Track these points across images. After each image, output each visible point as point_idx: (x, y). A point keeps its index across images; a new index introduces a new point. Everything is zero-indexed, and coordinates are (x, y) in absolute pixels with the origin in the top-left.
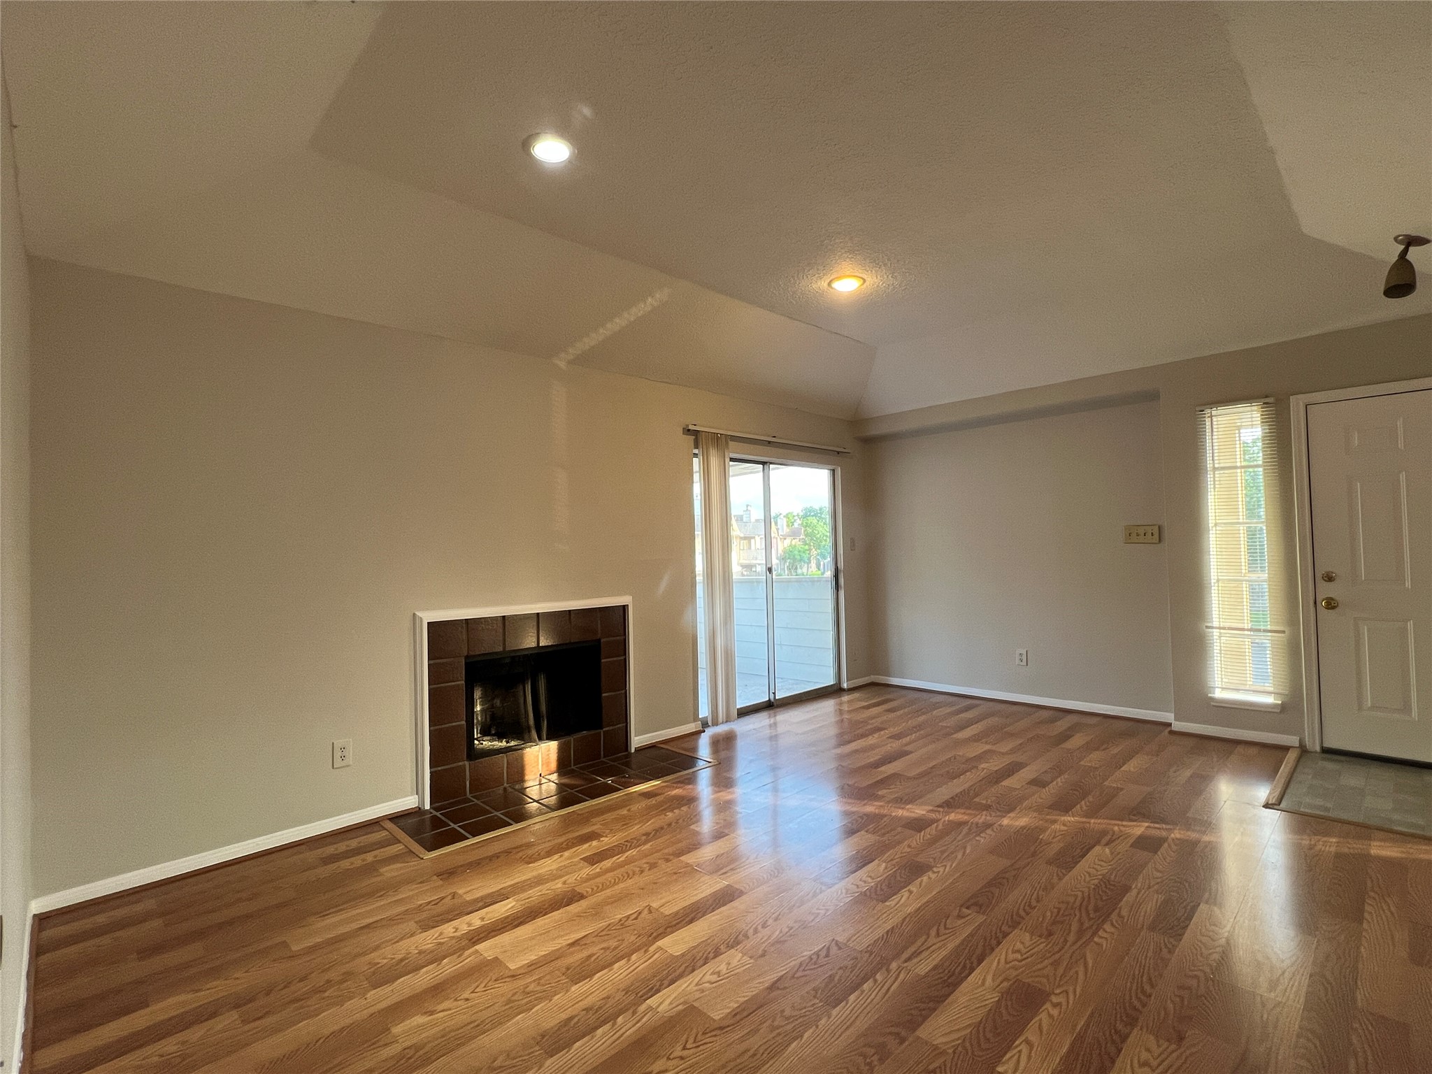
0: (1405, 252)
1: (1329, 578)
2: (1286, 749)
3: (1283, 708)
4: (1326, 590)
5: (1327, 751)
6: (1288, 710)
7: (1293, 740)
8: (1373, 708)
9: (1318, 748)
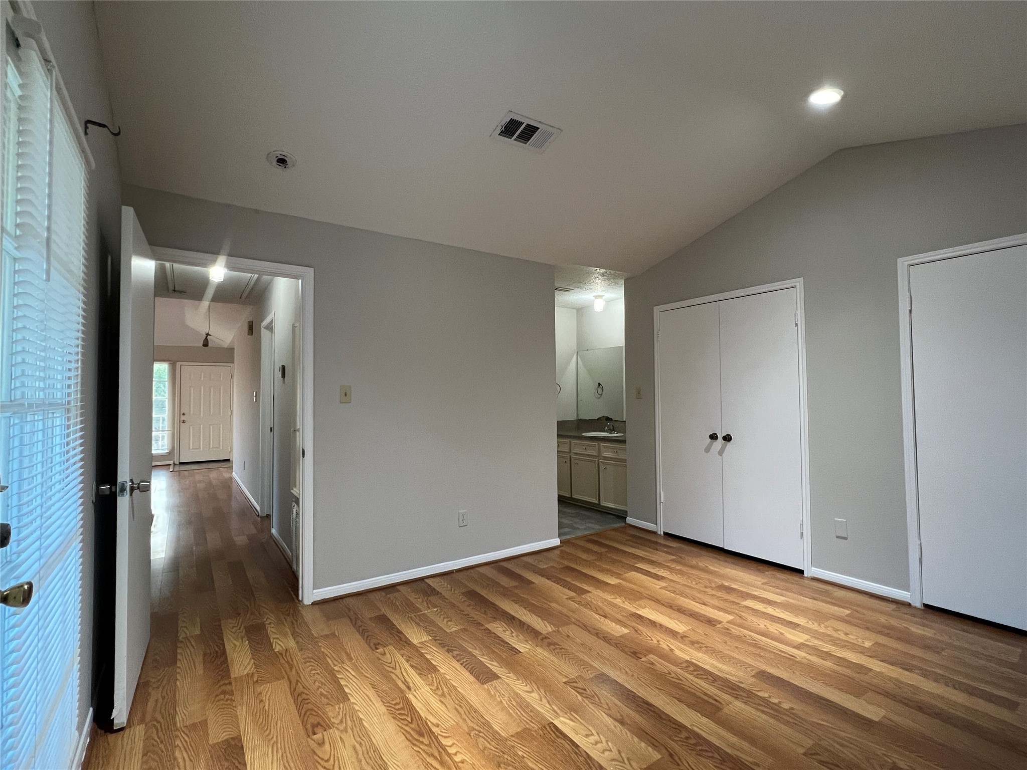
0: (207, 337)
1: (184, 414)
2: (170, 465)
3: (170, 453)
4: (183, 418)
5: (181, 464)
6: (171, 454)
7: (171, 462)
8: (193, 449)
9: (178, 463)
